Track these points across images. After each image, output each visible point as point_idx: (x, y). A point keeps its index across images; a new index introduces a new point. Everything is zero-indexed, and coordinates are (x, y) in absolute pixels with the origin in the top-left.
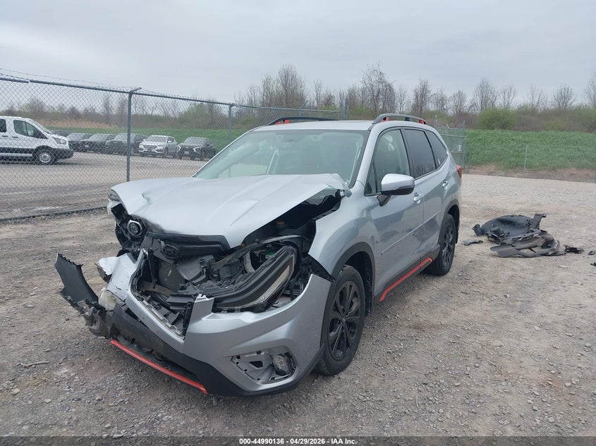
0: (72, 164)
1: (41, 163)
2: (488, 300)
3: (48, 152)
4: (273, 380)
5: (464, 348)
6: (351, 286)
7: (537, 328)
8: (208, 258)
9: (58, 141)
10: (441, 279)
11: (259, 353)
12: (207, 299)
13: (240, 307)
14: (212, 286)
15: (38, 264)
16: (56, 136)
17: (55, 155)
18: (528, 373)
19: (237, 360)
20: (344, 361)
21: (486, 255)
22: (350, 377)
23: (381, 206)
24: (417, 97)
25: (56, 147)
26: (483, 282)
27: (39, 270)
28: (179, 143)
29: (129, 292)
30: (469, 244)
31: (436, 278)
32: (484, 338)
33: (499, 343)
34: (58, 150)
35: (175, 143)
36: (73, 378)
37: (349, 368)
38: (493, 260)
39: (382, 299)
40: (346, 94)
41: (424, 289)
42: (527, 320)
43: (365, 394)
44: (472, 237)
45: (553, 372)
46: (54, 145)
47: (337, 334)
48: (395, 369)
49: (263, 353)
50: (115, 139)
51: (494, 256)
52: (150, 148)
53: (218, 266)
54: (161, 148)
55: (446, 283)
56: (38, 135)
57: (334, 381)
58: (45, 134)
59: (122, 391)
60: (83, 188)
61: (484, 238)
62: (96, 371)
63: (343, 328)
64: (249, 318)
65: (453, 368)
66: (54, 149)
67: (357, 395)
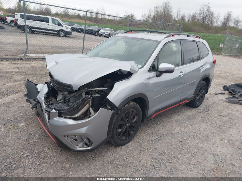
0: (71, 37)
1: (60, 36)
2: (210, 123)
3: (63, 32)
4: (83, 147)
5: (184, 145)
6: (133, 111)
7: (226, 141)
8: (66, 93)
9: (67, 28)
10: (194, 109)
11: (75, 136)
12: (55, 112)
13: (69, 117)
14: (61, 106)
15: (37, 79)
16: (66, 26)
17: (65, 33)
18: (207, 163)
19: (67, 137)
20: (125, 141)
21: (223, 101)
22: (126, 149)
23: (157, 77)
24: (225, 19)
25: (66, 30)
26: (213, 114)
27: (36, 81)
28: (115, 32)
29: (43, 100)
30: (218, 94)
31: (192, 109)
32: (196, 142)
33: (202, 145)
34: (67, 31)
35: (113, 32)
36: (24, 128)
37: (128, 144)
38: (225, 103)
39: (153, 117)
40: (192, 15)
41: (183, 113)
42: (223, 137)
43: (127, 158)
44: (222, 90)
45: (219, 165)
46: (65, 29)
47: (122, 131)
48: (147, 149)
49: (77, 136)
50: (90, 28)
51: (226, 102)
52: (103, 33)
53: (69, 97)
54: (107, 33)
55: (195, 112)
56: (60, 25)
57: (119, 149)
58: (62, 25)
59: (37, 137)
60: (70, 48)
61: (226, 92)
62: (34, 126)
63: (126, 128)
64: (71, 122)
65: (173, 154)
66: (65, 31)
67: (124, 157)
